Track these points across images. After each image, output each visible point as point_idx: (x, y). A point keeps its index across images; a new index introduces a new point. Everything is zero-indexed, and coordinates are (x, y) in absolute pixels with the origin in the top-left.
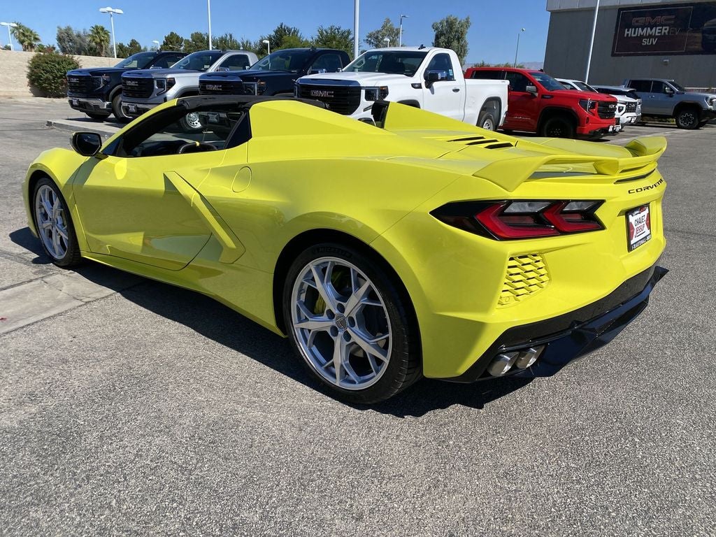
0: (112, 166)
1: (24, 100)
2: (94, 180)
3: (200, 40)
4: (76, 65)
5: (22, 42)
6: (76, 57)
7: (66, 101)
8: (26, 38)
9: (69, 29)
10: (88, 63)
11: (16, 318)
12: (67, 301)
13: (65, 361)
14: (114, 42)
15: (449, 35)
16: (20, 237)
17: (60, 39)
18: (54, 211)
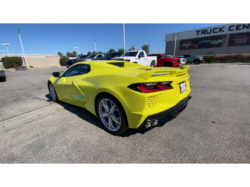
0: (63, 79)
1: (59, 67)
2: (59, 83)
3: (94, 52)
4: (69, 59)
5: (59, 56)
6: (69, 58)
7: (66, 67)
8: (60, 54)
9: (69, 52)
10: (71, 58)
11: (41, 115)
12: (54, 110)
13: (48, 125)
14: (77, 54)
15: (146, 48)
16: (47, 96)
17: (67, 54)
18: (52, 89)
